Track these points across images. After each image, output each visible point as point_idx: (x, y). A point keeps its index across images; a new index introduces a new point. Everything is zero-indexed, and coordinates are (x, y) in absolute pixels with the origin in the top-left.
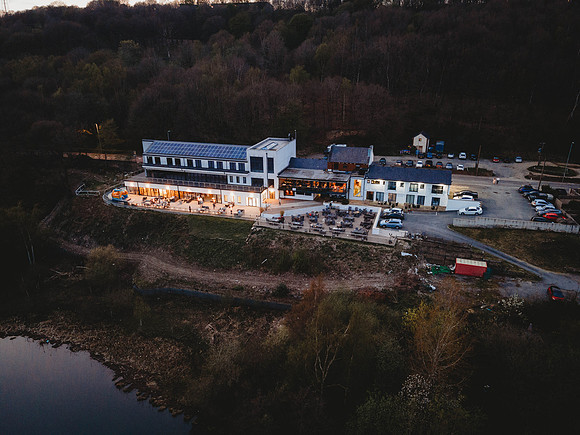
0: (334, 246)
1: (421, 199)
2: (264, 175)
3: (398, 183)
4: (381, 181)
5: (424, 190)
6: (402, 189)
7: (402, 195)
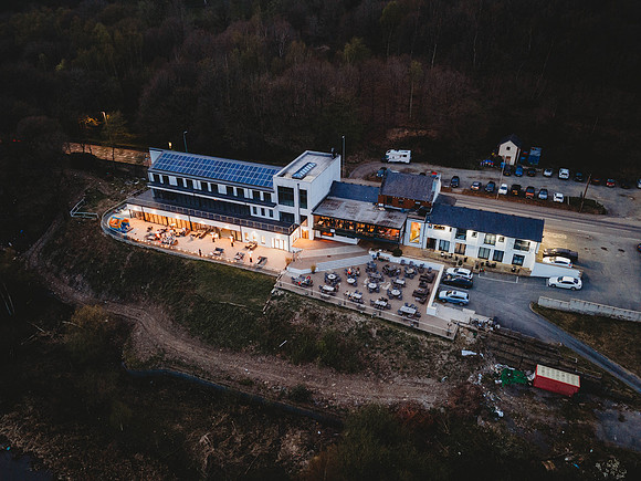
0: (374, 331)
1: (499, 255)
2: (294, 210)
3: (469, 233)
4: (447, 228)
5: (504, 244)
6: (474, 240)
7: (473, 247)
